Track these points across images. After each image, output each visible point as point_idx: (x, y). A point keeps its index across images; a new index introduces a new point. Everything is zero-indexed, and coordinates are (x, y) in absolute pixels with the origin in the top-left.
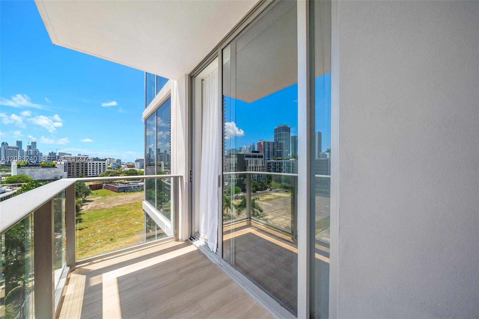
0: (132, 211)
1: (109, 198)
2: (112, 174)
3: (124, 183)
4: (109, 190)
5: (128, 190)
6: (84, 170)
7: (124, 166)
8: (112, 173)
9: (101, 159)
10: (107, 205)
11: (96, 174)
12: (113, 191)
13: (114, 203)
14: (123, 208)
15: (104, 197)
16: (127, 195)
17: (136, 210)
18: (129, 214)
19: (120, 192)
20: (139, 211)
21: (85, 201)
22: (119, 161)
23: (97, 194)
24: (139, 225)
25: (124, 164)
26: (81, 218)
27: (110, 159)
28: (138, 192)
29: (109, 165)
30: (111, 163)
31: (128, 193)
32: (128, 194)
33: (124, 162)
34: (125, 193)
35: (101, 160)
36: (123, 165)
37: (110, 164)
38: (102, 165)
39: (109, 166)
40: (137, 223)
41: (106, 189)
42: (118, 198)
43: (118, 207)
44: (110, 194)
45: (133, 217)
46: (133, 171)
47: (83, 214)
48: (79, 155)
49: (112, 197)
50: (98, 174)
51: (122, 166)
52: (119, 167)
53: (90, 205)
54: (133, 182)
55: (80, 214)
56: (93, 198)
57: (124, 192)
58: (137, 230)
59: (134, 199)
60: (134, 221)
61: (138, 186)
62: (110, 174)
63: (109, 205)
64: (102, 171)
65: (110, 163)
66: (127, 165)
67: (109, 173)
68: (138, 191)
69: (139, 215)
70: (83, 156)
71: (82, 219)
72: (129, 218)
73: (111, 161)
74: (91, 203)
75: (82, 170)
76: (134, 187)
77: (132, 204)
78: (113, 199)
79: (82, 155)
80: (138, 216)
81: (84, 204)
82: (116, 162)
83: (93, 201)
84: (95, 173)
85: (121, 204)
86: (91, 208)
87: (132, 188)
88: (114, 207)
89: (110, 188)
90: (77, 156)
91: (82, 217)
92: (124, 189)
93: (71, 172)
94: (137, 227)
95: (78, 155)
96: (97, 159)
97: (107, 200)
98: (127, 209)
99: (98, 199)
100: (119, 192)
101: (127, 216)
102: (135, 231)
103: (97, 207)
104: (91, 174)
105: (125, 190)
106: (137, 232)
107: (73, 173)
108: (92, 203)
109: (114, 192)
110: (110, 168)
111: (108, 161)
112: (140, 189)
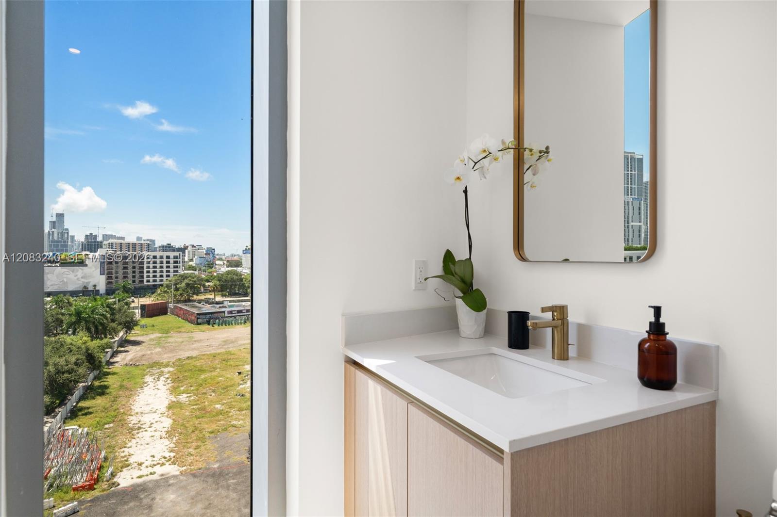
0: (214, 374)
1: (175, 338)
2: (190, 280)
3: (212, 303)
4: (179, 317)
5: (217, 321)
6: (137, 270)
7: (221, 263)
8: (190, 278)
9: (177, 247)
10: (165, 356)
11: (161, 281)
12: (187, 320)
13: (181, 350)
14: (198, 363)
15: (164, 335)
16: (214, 332)
17: (224, 373)
18: (205, 380)
19: (200, 324)
20: (229, 376)
21: (124, 343)
22: (210, 251)
23: (153, 326)
24: (220, 412)
25: (224, 258)
26: (106, 383)
27: (193, 246)
28: (238, 327)
29: (191, 260)
30: (196, 257)
31: (216, 326)
32: (215, 329)
33: (224, 255)
34: (210, 327)
35: (177, 249)
36: (220, 259)
37: (194, 259)
38: (172, 261)
39: (191, 263)
40: (218, 406)
41: (175, 315)
42: (193, 337)
43: (188, 362)
44: (179, 328)
45: (214, 391)
46: (234, 274)
47: (114, 374)
48: (139, 239)
49: (181, 334)
50: (165, 280)
51: (218, 262)
52: (211, 265)
53: (133, 352)
54: (230, 301)
55: (108, 374)
56: (143, 335)
57: (209, 324)
58: (214, 427)
59: (226, 342)
60: (211, 401)
61: (239, 312)
62: (186, 281)
63: (170, 355)
64: (171, 274)
65: (194, 255)
66: (228, 261)
67: (184, 279)
68: (237, 323)
69: (227, 387)
70: (144, 240)
71: (106, 387)
72: (204, 391)
73: (196, 251)
74: (134, 348)
75: (134, 272)
76: (231, 312)
77: (219, 354)
78: (181, 340)
79: (144, 238)
80: (224, 389)
81: (122, 349)
82: (206, 254)
83: (142, 342)
84: (158, 279)
85: (194, 354)
86: (131, 360)
87: (226, 315)
88: (180, 359)
89: (182, 312)
90: (134, 241)
91: (110, 381)
92: (208, 316)
93: (113, 276)
94: (217, 418)
95: (137, 240)
96: (168, 248)
97: (169, 343)
98: (204, 368)
99: (151, 340)
100: (198, 324)
101: (201, 385)
102: (210, 430)
103: (144, 358)
104: (151, 279)
105: (210, 318)
106: (212, 432)
107: (117, 277)
108: (137, 348)
109: (189, 322)
110: (193, 267)
111: (189, 252)
112: (243, 318)
